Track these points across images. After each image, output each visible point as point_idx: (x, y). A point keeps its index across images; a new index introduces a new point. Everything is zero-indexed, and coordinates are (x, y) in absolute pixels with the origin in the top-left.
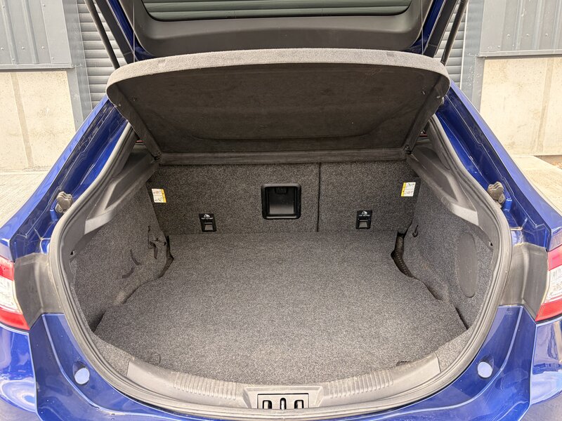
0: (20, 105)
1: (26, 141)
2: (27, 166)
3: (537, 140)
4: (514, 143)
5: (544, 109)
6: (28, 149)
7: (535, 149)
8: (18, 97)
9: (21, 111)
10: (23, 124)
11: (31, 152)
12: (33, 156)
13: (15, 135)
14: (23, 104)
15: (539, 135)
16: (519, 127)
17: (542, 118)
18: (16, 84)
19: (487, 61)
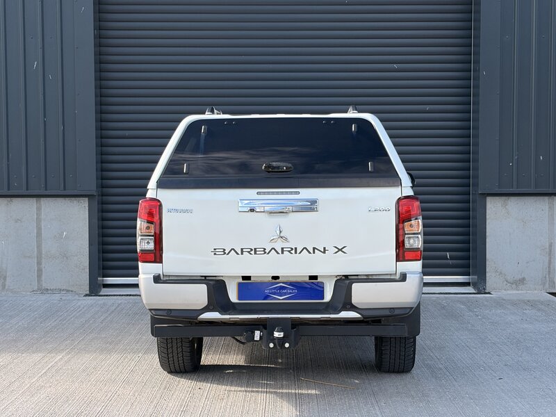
0: (39, 229)
1: (39, 263)
2: (36, 288)
3: (547, 276)
4: (524, 279)
5: (551, 245)
6: (40, 271)
7: (547, 285)
8: (39, 220)
9: (39, 234)
10: (39, 246)
11: (42, 274)
12: (43, 278)
13: (29, 257)
14: (43, 228)
15: (549, 272)
16: (527, 263)
17: (550, 254)
18: (39, 209)
19: (489, 200)
